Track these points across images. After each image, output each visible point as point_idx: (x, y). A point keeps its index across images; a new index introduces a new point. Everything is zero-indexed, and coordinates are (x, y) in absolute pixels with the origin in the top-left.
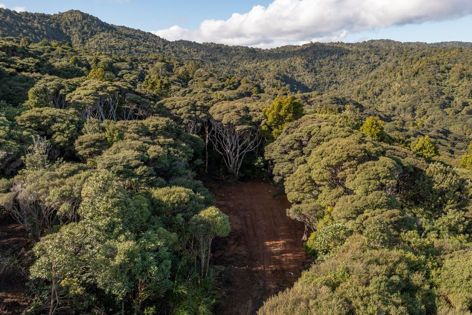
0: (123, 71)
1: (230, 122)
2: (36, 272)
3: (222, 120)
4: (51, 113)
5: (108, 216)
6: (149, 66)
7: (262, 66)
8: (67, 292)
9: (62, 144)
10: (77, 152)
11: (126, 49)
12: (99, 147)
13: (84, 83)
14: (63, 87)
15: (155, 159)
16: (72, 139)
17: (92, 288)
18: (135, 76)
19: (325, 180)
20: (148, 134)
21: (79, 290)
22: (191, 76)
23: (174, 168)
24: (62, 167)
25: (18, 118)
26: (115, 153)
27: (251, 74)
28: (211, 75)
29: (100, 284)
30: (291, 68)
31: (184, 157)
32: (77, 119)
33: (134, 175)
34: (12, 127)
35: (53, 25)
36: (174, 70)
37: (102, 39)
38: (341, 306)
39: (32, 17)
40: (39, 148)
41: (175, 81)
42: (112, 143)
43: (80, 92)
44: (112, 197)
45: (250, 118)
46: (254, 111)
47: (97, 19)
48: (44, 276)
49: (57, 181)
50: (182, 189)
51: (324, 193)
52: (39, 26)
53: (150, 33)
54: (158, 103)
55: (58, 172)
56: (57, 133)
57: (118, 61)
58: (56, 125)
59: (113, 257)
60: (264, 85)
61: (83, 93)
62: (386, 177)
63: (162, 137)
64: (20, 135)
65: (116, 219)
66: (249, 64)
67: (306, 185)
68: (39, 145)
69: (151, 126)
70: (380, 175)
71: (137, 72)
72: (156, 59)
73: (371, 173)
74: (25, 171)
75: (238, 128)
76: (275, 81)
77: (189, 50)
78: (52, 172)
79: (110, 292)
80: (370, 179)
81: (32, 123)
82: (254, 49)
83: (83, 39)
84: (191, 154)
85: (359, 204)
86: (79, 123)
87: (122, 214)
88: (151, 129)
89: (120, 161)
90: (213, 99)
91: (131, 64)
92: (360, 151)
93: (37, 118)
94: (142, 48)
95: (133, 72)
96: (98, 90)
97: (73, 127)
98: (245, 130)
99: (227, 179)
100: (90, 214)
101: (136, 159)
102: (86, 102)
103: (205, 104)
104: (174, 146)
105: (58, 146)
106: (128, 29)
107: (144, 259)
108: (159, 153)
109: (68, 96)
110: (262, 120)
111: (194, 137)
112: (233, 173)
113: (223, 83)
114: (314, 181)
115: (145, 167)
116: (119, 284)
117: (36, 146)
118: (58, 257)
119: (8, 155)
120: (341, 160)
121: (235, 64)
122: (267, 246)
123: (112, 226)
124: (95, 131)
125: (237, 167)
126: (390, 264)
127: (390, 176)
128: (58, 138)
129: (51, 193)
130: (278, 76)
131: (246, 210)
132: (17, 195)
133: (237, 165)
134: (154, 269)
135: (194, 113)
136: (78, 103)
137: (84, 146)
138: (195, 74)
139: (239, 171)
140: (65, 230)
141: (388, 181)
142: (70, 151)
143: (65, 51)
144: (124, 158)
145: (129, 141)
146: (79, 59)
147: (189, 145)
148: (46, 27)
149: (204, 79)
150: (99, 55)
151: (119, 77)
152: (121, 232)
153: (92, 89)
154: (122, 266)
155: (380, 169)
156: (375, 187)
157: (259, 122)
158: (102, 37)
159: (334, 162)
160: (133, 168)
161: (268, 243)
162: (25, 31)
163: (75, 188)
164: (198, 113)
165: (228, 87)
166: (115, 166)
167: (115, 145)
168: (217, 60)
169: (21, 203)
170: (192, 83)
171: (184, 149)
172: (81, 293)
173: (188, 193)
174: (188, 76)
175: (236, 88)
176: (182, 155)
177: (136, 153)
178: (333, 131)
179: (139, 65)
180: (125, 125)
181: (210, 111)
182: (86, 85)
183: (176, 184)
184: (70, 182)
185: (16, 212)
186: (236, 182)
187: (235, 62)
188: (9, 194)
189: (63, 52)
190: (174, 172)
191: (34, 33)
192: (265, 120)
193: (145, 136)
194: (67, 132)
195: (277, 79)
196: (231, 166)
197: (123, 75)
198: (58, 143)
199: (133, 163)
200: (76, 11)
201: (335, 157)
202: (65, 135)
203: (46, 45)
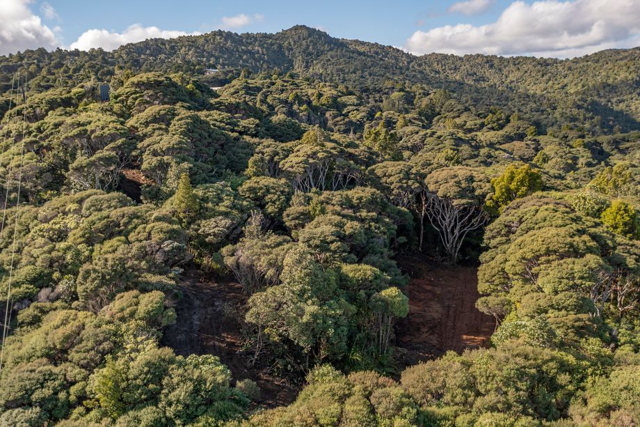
0: (348, 107)
1: (446, 194)
2: (249, 318)
3: (438, 191)
4: (266, 184)
5: (301, 284)
6: (384, 97)
7: (557, 86)
8: (268, 339)
9: (272, 214)
10: (284, 223)
11: (358, 72)
12: (303, 220)
13: (297, 148)
14: (277, 154)
15: (351, 236)
16: (281, 210)
17: (286, 340)
18: (363, 114)
19: (518, 274)
20: (351, 207)
21: (276, 338)
22: (437, 110)
23: (371, 245)
24: (271, 238)
25: (240, 189)
26: (315, 227)
27: (535, 102)
28: (467, 109)
29: (291, 336)
30: (607, 89)
31: (385, 233)
32: (287, 190)
33: (329, 250)
34: (235, 196)
35: (275, 47)
36: (415, 102)
37: (329, 60)
38: (464, 378)
39: (253, 39)
40: (255, 221)
41: (414, 119)
42: (315, 217)
43: (292, 159)
44: (305, 269)
45: (473, 190)
46: (480, 181)
47: (325, 35)
48: (254, 322)
49: (267, 250)
50: (368, 267)
51: (515, 288)
52: (260, 50)
53: (390, 47)
54: (369, 168)
55: (268, 242)
56: (270, 204)
57: (344, 94)
58: (269, 196)
59: (302, 316)
60: (556, 118)
61: (295, 160)
62: (582, 278)
63: (364, 210)
64: (241, 205)
65: (306, 287)
66: (535, 84)
67: (497, 276)
68: (255, 218)
69: (355, 198)
70: (575, 275)
71: (366, 109)
72: (393, 88)
73: (565, 272)
74: (245, 239)
75: (455, 202)
76: (575, 111)
77: (443, 68)
78: (264, 243)
79: (298, 344)
80: (563, 278)
81: (251, 194)
82: (545, 61)
83: (307, 63)
84: (393, 231)
85: (543, 303)
86: (288, 194)
87: (312, 283)
88: (355, 201)
89: (318, 235)
90: (433, 164)
91: (360, 98)
92: (563, 246)
93: (255, 188)
94: (379, 69)
95: (362, 108)
96: (309, 156)
97: (283, 198)
98: (463, 204)
99: (443, 261)
100: (288, 280)
101: (332, 235)
102: (297, 171)
103: (422, 171)
104: (377, 221)
105: (269, 216)
106: (363, 43)
107: (324, 322)
108: (355, 229)
109: (281, 163)
110: (487, 193)
111: (401, 211)
112: (450, 255)
113: (483, 120)
114: (507, 274)
115: (339, 243)
116: (305, 338)
117: (253, 219)
118: (264, 309)
119: (233, 224)
120: (538, 253)
121: (513, 85)
122: (463, 340)
123: (303, 292)
124: (301, 204)
125: (456, 247)
126: (539, 361)
127: (588, 277)
128: (270, 209)
129: (262, 260)
130: (580, 103)
131: (454, 299)
132: (239, 259)
133: (456, 245)
134: (331, 331)
135: (406, 183)
136: (290, 172)
137: (290, 218)
138: (444, 107)
139: (459, 252)
140: (270, 290)
141: (584, 282)
142: (279, 221)
143: (285, 84)
144: (322, 233)
145: (329, 216)
146: (299, 94)
147: (393, 221)
148: (267, 49)
149: (456, 114)
150: (323, 87)
151: (343, 115)
152: (309, 298)
153: (303, 156)
154: (307, 324)
155: (577, 268)
156: (566, 287)
157: (484, 196)
158: (329, 57)
159: (529, 256)
160: (328, 243)
161: (465, 337)
162: (245, 57)
163: (279, 258)
164: (410, 182)
165: (489, 126)
166: (313, 240)
167: (316, 219)
168: (484, 80)
169: (241, 265)
170: (438, 121)
171: (386, 224)
172: (278, 341)
173: (374, 272)
174: (434, 110)
175: (501, 127)
176: (383, 230)
177: (334, 229)
178: (548, 218)
179: (370, 96)
180: (330, 197)
181: (426, 181)
182: (298, 151)
183: (367, 263)
184: (276, 252)
185: (237, 272)
186: (453, 265)
187: (512, 82)
188: (233, 257)
189: (283, 86)
190: (370, 249)
191: (254, 59)
192: (491, 194)
193: (348, 209)
194: (277, 203)
195: (579, 107)
196: (448, 245)
197: (349, 112)
198: (270, 214)
199: (330, 239)
200: (301, 26)
201: (532, 249)
202: (276, 206)
203: (265, 79)
